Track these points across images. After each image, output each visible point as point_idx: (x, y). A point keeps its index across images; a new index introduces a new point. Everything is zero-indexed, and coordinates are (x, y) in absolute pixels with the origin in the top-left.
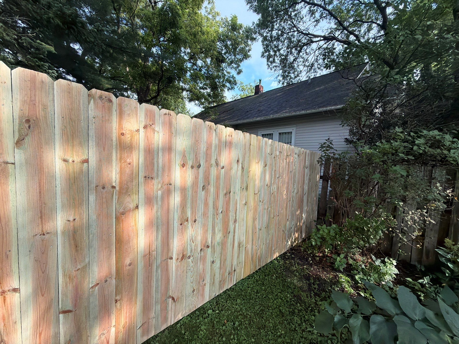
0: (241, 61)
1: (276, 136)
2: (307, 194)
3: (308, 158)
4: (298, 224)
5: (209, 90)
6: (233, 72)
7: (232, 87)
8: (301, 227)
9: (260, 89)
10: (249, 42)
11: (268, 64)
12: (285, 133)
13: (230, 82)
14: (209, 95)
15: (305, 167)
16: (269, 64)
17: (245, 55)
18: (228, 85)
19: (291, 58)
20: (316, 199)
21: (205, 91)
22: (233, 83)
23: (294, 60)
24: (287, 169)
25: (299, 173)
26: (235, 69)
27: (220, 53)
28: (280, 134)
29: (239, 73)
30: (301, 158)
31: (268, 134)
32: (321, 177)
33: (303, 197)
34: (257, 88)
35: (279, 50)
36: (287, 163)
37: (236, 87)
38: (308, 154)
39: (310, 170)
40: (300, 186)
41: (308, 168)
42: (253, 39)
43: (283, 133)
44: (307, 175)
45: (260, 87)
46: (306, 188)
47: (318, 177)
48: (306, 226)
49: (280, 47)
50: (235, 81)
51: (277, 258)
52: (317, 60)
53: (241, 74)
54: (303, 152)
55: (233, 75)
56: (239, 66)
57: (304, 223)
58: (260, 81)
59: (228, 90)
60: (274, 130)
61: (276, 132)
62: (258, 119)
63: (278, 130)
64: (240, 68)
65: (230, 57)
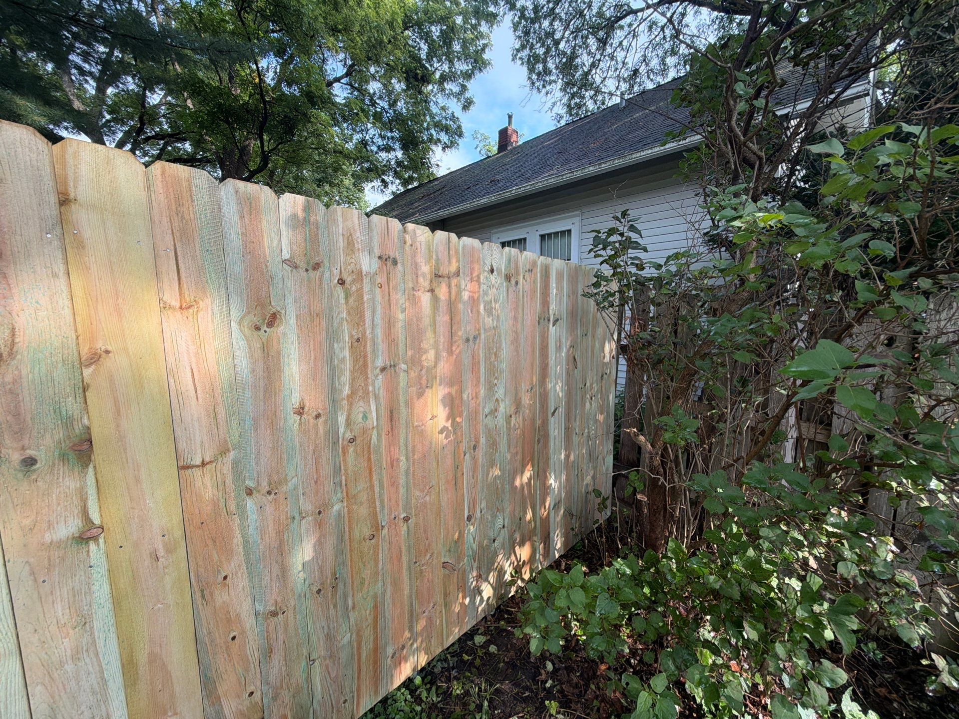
0: (468, 76)
1: (534, 241)
2: (561, 411)
3: (559, 288)
4: (529, 516)
5: (400, 154)
6: (454, 106)
7: (452, 142)
8: (545, 522)
9: (511, 136)
10: (484, 28)
11: (529, 78)
12: (556, 234)
13: (446, 129)
14: (399, 163)
15: (543, 319)
16: (534, 77)
17: (476, 61)
18: (444, 137)
19: (585, 60)
20: (607, 418)
21: (391, 155)
22: (455, 133)
23: (593, 65)
24: (443, 329)
25: (516, 340)
26: (458, 95)
27: (416, 59)
28: (543, 237)
29: (466, 107)
30: (524, 284)
31: (514, 241)
32: (623, 349)
33: (545, 423)
34: (504, 135)
35: (557, 43)
36: (443, 306)
37: (460, 141)
38: (560, 275)
39: (572, 328)
40: (525, 386)
41: (563, 323)
42: (492, 18)
43: (549, 235)
44: (559, 348)
45: (509, 132)
46: (557, 388)
47: (610, 348)
48: (569, 514)
49: (558, 36)
50: (459, 127)
51: (410, 680)
52: (645, 60)
53: (471, 108)
54: (534, 264)
55: (453, 114)
56: (464, 88)
57: (556, 506)
58: (510, 117)
59: (444, 149)
60: (527, 230)
61: (532, 232)
62: (484, 201)
63: (536, 227)
64: (467, 95)
65: (440, 67)
